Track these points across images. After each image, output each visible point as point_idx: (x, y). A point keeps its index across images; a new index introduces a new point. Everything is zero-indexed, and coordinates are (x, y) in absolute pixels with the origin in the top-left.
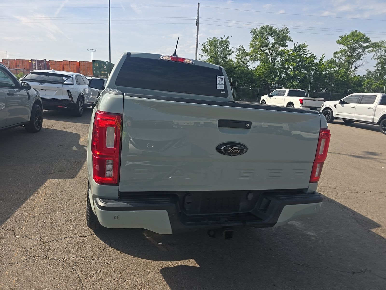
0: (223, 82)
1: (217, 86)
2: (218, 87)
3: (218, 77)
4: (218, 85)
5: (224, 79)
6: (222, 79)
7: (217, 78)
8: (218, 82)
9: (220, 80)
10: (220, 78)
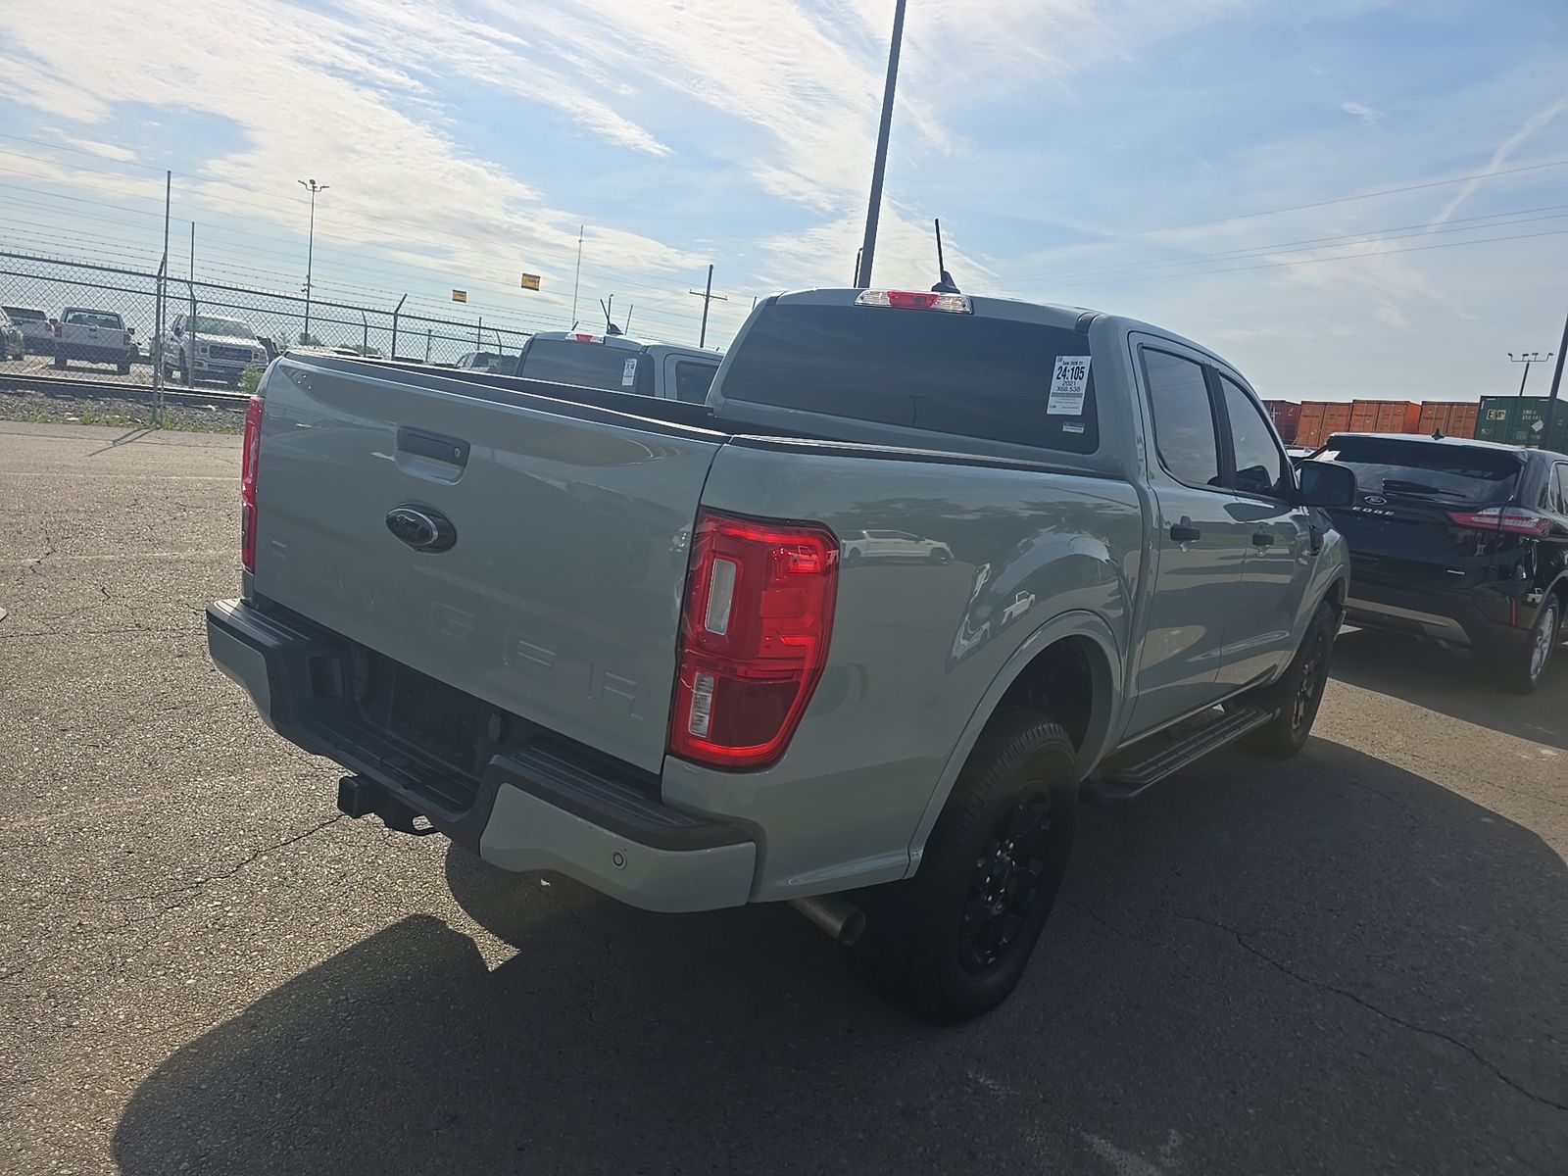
0: (1082, 384)
1: (1052, 400)
2: (1056, 407)
3: (1063, 361)
4: (1054, 395)
5: (1086, 371)
6: (1080, 370)
7: (1058, 364)
8: (1056, 384)
9: (1069, 375)
10: (1070, 367)
